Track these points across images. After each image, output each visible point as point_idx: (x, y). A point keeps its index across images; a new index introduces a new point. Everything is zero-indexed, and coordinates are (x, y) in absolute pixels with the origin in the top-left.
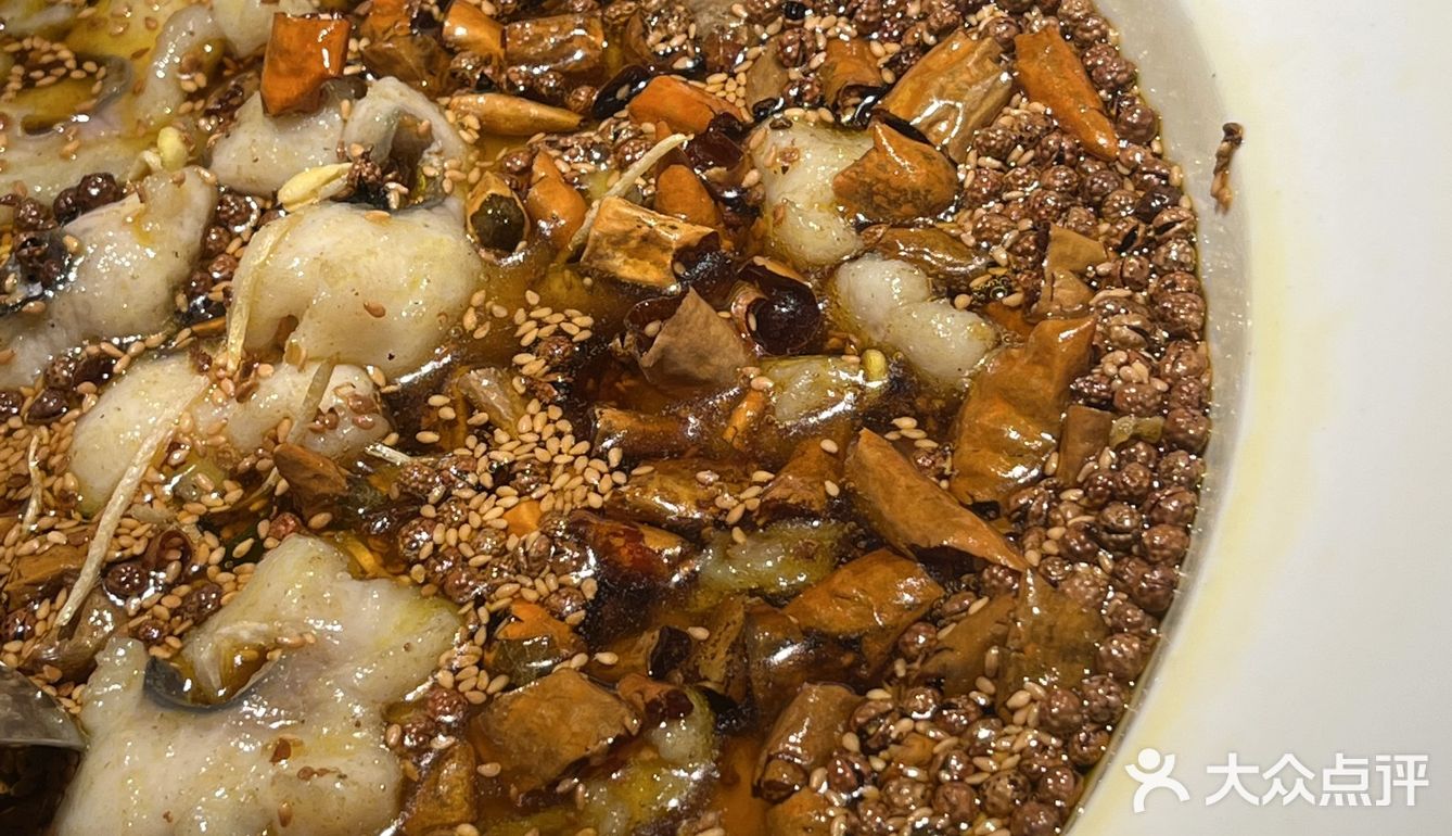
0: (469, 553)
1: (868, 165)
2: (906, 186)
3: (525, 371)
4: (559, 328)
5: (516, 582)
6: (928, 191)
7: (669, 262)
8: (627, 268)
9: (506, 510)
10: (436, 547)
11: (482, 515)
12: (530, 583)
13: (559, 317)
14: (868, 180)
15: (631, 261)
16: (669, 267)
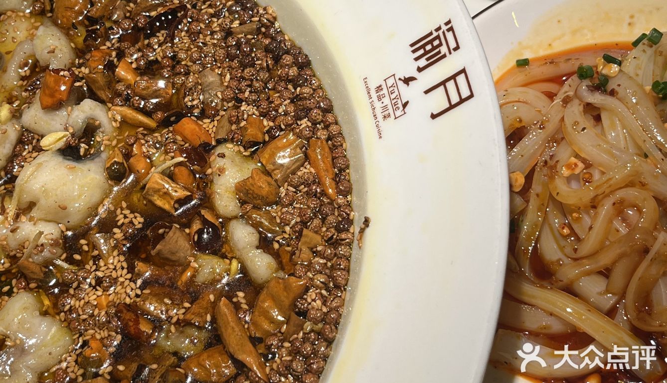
0: (81, 313)
1: (248, 183)
2: (260, 194)
3: (115, 236)
4: (132, 220)
5: (94, 330)
6: (267, 197)
7: (173, 204)
8: (158, 201)
9: (98, 296)
10: (71, 307)
11: (89, 297)
12: (99, 332)
13: (132, 216)
14: (247, 188)
15: (160, 199)
16: (172, 206)
